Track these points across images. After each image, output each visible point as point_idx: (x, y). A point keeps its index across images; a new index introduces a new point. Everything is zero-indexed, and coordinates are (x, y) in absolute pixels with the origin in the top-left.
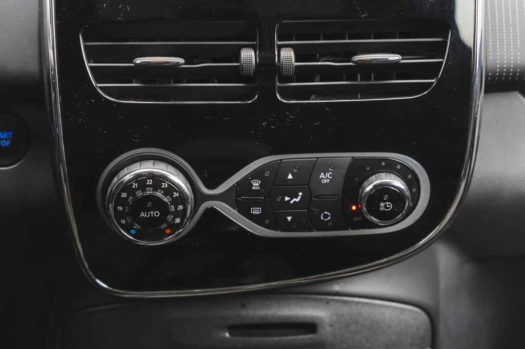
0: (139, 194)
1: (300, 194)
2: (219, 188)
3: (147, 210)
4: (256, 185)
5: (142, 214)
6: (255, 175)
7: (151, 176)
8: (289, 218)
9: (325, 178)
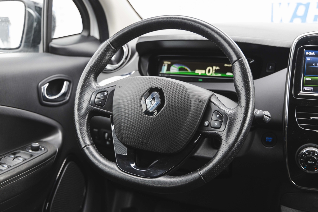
0: (308, 156)
3: (310, 161)
7: (313, 151)
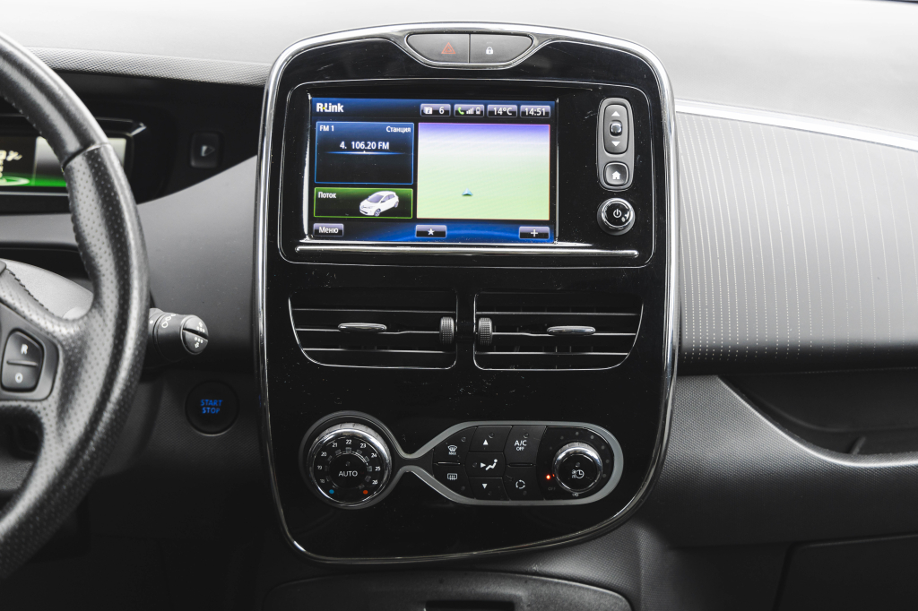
0: (339, 453)
1: (496, 461)
2: (417, 452)
3: (346, 470)
4: (452, 450)
5: (341, 474)
6: (451, 440)
7: (353, 437)
8: (485, 485)
9: (520, 445)
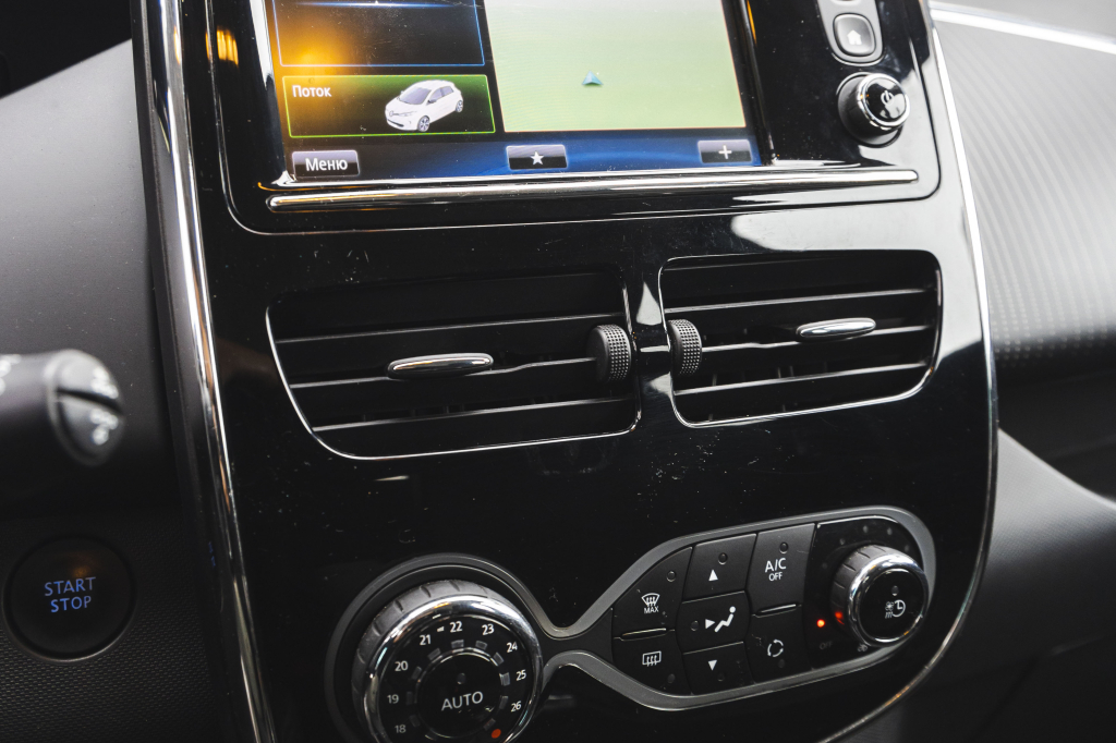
0: (437, 656)
1: (733, 609)
2: (580, 621)
3: (456, 693)
4: (651, 602)
5: (447, 704)
6: (646, 583)
7: (460, 613)
8: (712, 664)
9: (774, 569)
